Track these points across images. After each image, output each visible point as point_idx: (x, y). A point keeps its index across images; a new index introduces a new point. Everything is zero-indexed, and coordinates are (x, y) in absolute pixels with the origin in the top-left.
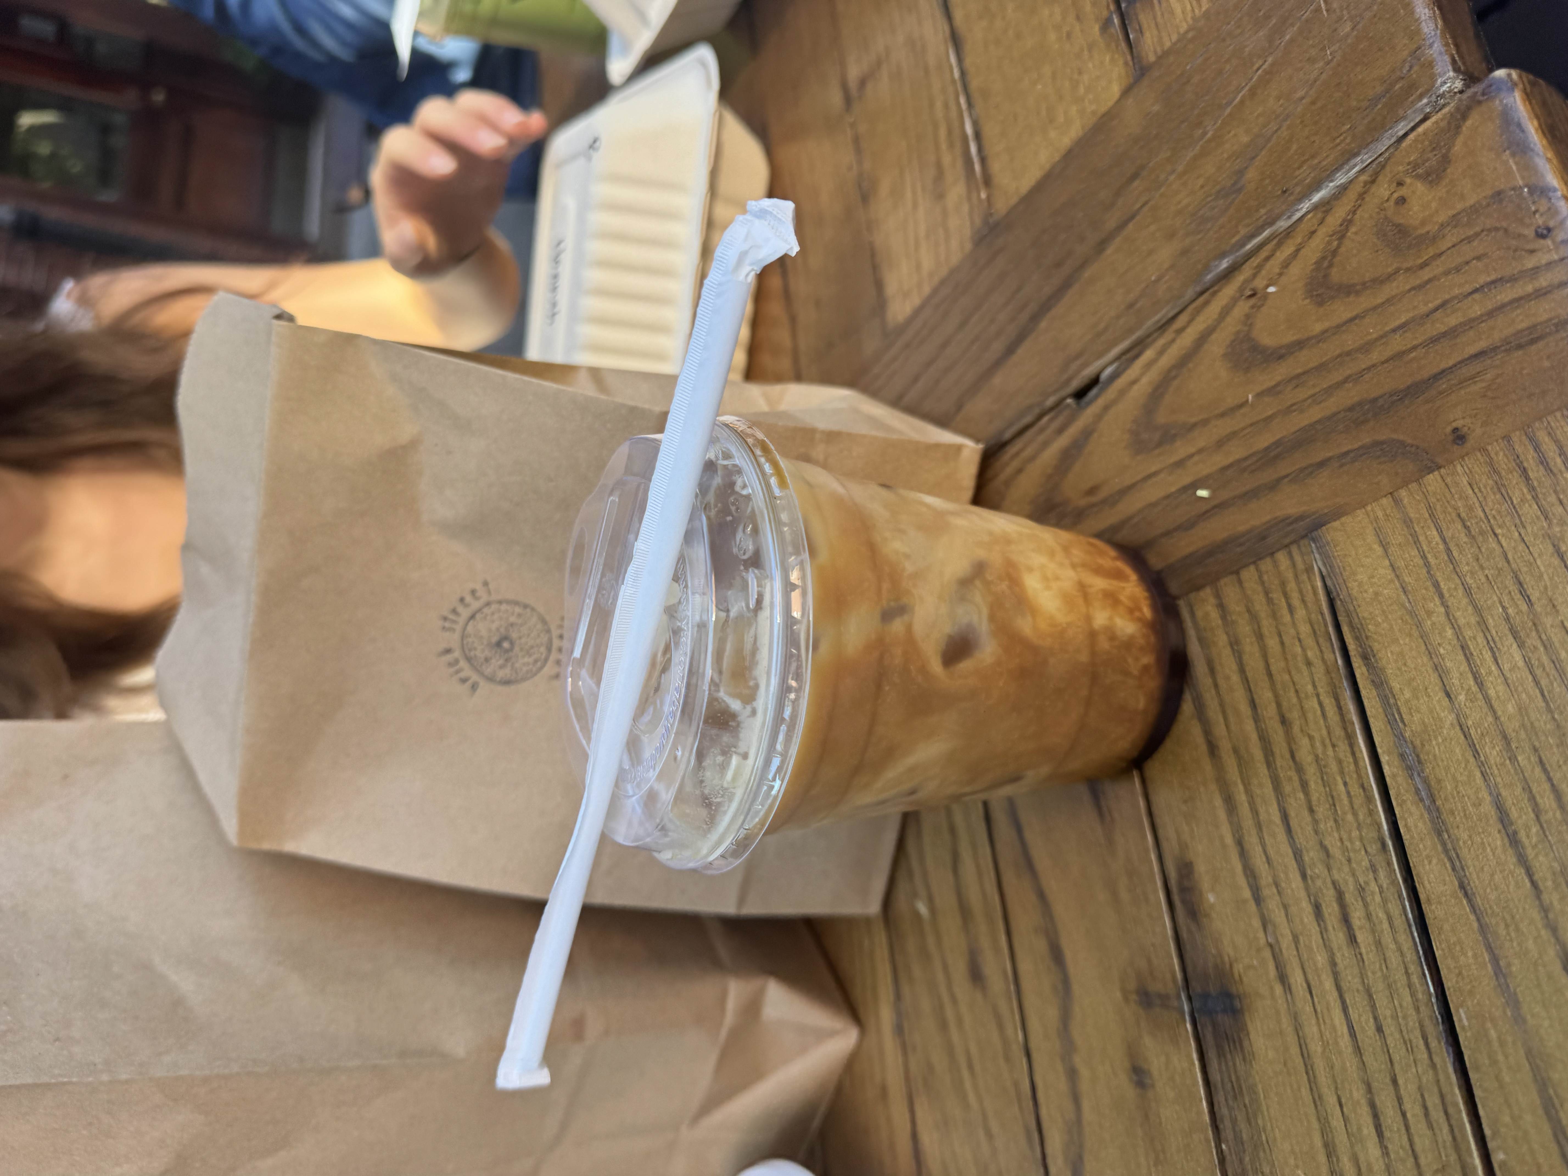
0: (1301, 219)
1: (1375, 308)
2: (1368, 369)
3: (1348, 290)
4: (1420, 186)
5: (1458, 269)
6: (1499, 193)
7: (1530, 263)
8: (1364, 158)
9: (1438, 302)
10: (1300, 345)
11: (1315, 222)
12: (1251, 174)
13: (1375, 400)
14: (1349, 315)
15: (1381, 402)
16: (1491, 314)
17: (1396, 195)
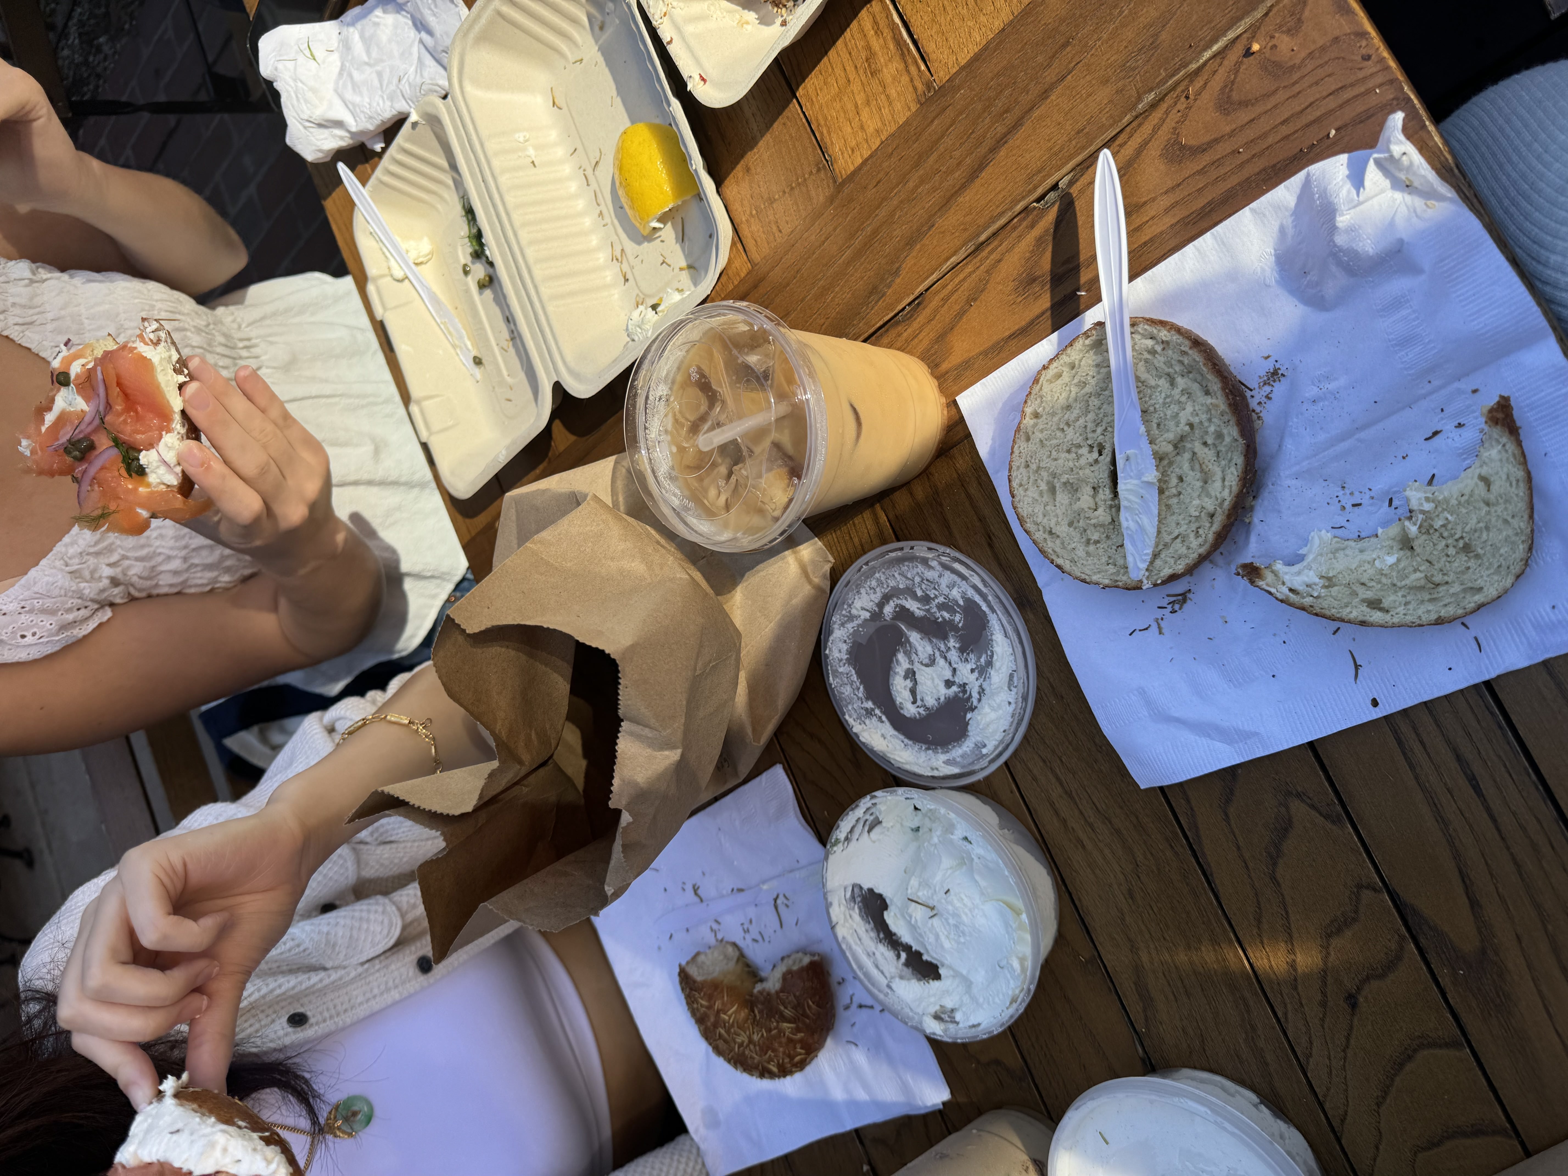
0: (1205, 64)
1: (1266, 112)
2: (1267, 148)
3: (1245, 104)
4: (1285, 38)
5: (1317, 83)
6: (1337, 38)
7: (1361, 75)
8: (1247, 22)
9: (1307, 104)
10: (1216, 141)
11: (1216, 64)
12: (1164, 36)
13: (1274, 165)
14: (1247, 119)
15: (1279, 166)
16: (1341, 106)
17: (1270, 44)
